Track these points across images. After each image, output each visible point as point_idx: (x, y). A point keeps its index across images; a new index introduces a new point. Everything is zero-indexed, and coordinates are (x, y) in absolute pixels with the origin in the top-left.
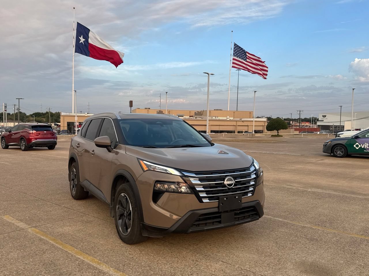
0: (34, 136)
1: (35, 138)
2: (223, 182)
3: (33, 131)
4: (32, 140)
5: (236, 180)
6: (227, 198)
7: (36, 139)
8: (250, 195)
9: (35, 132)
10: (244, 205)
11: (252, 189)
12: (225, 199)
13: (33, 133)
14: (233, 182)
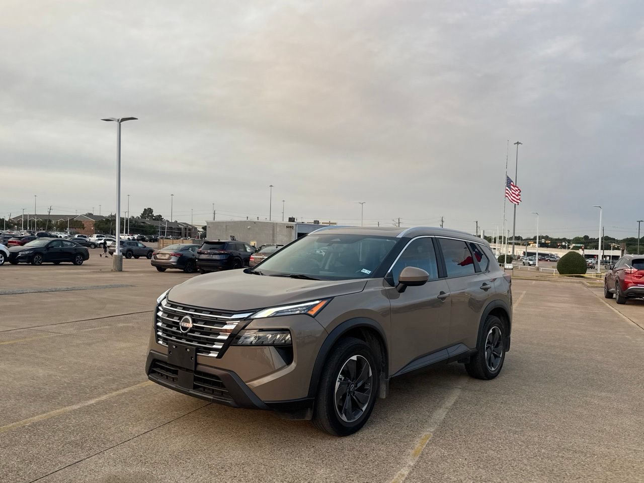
0: (632, 278)
1: (634, 283)
2: (178, 321)
3: (632, 270)
4: (630, 284)
5: (194, 324)
6: (176, 347)
7: (636, 283)
8: (214, 355)
9: (636, 270)
10: (200, 368)
11: (221, 347)
12: (174, 347)
13: (631, 273)
14: (190, 325)
